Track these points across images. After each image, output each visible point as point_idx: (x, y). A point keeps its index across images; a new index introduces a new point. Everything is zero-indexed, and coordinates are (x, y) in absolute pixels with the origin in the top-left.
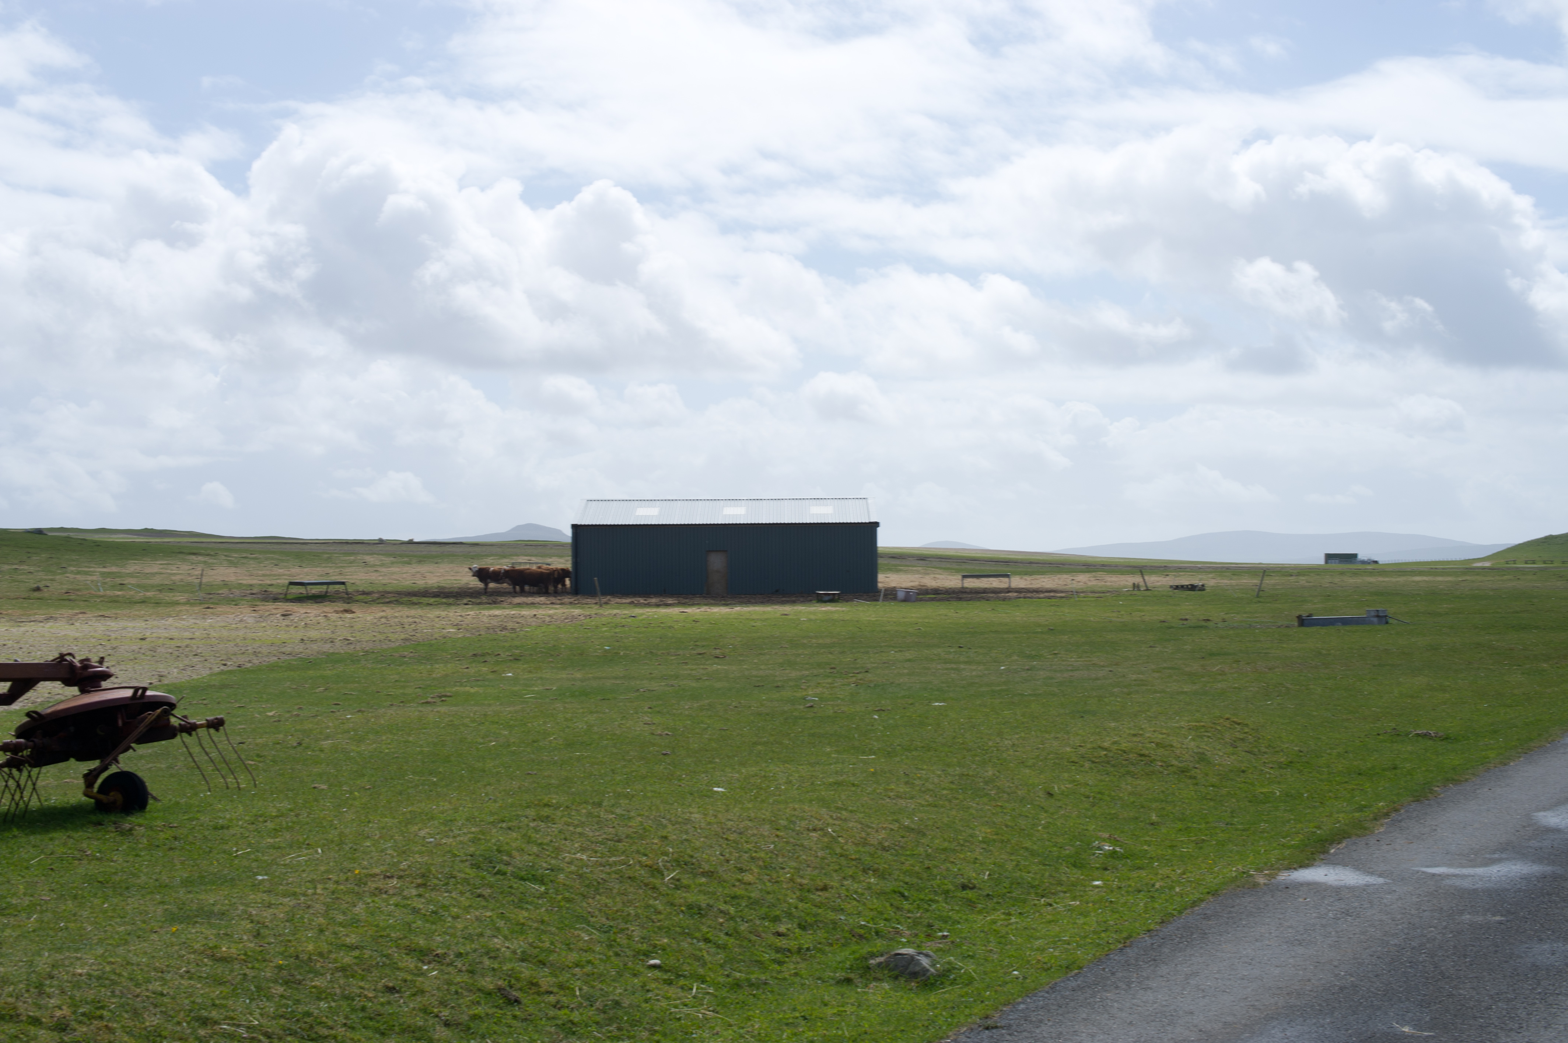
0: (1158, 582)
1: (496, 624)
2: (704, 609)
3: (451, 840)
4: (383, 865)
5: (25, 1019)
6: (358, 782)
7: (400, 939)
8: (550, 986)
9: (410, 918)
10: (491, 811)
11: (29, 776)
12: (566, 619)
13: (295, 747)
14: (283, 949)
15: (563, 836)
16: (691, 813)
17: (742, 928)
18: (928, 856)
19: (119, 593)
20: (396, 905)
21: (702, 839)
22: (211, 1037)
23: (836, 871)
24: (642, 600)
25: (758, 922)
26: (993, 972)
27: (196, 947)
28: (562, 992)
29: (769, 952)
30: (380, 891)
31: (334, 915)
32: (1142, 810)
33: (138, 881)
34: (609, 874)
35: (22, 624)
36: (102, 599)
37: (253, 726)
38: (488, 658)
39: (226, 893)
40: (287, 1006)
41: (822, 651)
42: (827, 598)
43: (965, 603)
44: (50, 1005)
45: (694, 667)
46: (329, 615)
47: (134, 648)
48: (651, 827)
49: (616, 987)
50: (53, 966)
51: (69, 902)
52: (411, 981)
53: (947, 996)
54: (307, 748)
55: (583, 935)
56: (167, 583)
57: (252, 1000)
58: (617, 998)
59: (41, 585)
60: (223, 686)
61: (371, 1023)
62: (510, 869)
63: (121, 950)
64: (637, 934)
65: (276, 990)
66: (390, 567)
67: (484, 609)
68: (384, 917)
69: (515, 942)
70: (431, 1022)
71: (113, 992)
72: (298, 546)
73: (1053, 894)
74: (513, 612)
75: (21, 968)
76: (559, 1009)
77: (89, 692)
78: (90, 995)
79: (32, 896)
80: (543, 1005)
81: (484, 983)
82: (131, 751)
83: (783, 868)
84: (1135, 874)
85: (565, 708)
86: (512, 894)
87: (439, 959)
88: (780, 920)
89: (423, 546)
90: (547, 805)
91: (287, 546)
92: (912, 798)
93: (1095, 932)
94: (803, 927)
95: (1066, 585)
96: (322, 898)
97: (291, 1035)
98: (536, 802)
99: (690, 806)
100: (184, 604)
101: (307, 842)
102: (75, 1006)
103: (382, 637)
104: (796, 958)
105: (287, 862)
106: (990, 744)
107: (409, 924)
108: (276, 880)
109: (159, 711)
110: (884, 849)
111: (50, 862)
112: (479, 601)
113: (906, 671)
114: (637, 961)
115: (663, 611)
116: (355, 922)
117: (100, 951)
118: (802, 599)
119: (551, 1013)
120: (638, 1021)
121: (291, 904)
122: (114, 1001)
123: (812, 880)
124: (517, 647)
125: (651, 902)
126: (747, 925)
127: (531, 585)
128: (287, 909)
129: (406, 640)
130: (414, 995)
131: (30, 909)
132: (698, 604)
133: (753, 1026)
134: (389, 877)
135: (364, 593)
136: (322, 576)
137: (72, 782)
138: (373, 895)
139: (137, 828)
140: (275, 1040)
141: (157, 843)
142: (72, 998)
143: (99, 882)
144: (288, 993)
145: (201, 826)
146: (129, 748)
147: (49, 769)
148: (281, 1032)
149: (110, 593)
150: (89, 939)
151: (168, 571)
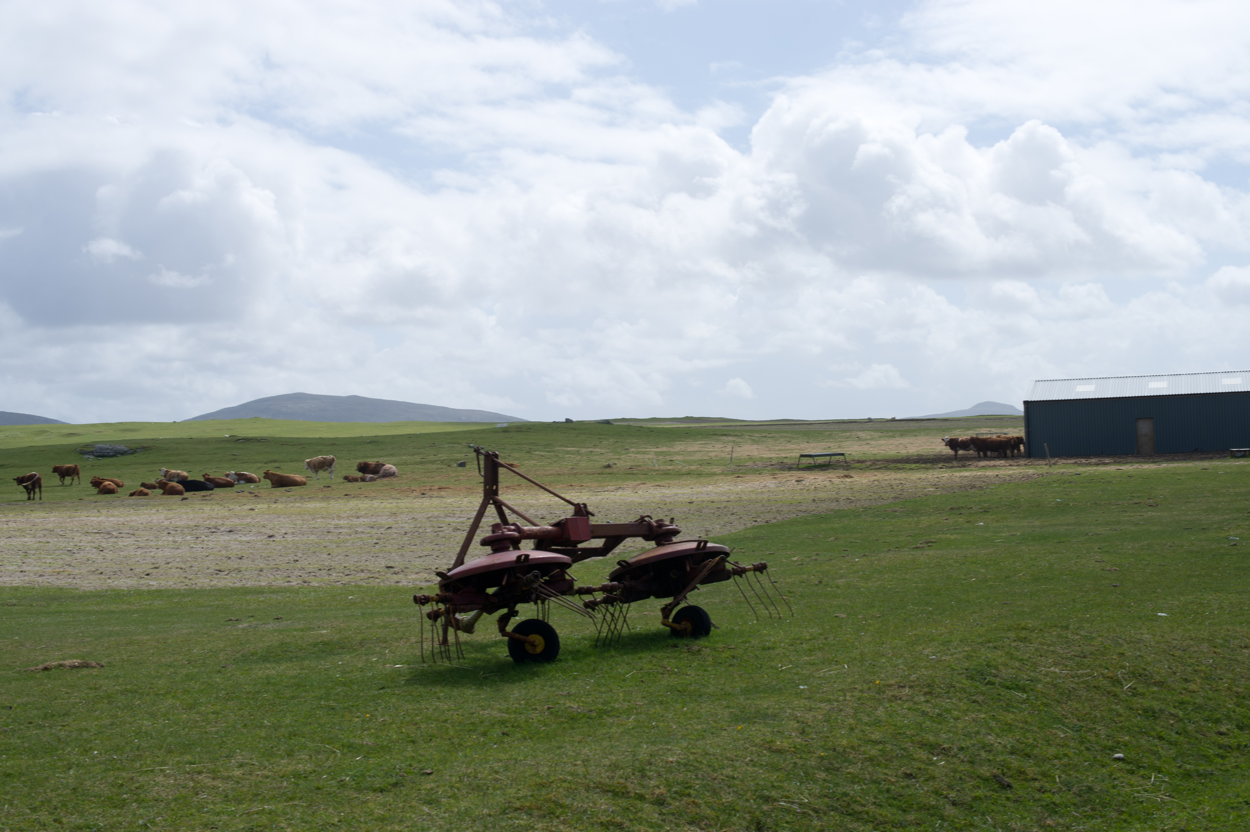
1: (966, 483)
2: (1136, 466)
3: (949, 657)
4: (897, 677)
5: (633, 795)
6: (870, 612)
7: (914, 736)
8: (1035, 774)
9: (920, 719)
10: (979, 634)
11: (621, 611)
12: (1023, 477)
13: (817, 585)
14: (823, 743)
15: (1039, 654)
16: (1142, 634)
17: (1190, 728)
19: (670, 467)
20: (909, 709)
21: (1153, 655)
22: (772, 811)
24: (1084, 461)
25: (1202, 723)
27: (757, 741)
28: (1045, 779)
29: (1214, 748)
30: (896, 698)
31: (861, 717)
33: (708, 690)
34: (1078, 684)
35: (599, 494)
36: (657, 472)
37: (782, 569)
38: (963, 511)
39: (776, 699)
40: (829, 788)
41: (1240, 498)
42: (1239, 454)
44: (651, 785)
45: (1132, 514)
46: (833, 480)
47: (685, 509)
48: (1110, 645)
49: (1088, 776)
50: (651, 755)
51: (657, 706)
52: (924, 769)
54: (827, 585)
55: (1059, 733)
56: (705, 458)
57: (801, 783)
58: (1090, 785)
59: (611, 463)
60: (756, 538)
61: (895, 802)
62: (997, 680)
63: (700, 744)
64: (1103, 732)
65: (820, 775)
66: (878, 440)
67: (955, 471)
68: (900, 719)
69: (1005, 738)
70: (941, 803)
71: (696, 776)
72: (805, 426)
74: (979, 474)
75: (627, 756)
76: (1043, 793)
77: (664, 545)
78: (680, 777)
79: (629, 702)
80: (1030, 789)
81: (982, 771)
82: (696, 590)
83: (1221, 679)
85: (1029, 549)
86: (1001, 700)
87: (945, 752)
88: (1221, 722)
89: (904, 422)
90: (1024, 629)
91: (797, 427)
94: (1240, 728)
96: (850, 704)
97: (833, 810)
98: (1016, 626)
99: (1141, 628)
100: (720, 474)
101: (835, 659)
102: (669, 786)
103: (876, 496)
104: (1236, 753)
105: (822, 675)
107: (921, 724)
108: (814, 689)
109: (718, 558)
111: (640, 675)
112: (951, 465)
114: (1104, 755)
115: (1102, 469)
116: (877, 723)
117: (685, 744)
118: (1218, 456)
119: (1037, 796)
120: (1108, 804)
121: (827, 708)
122: (697, 782)
123: (1246, 688)
124: (985, 502)
125: (1113, 707)
126: (1193, 725)
127: (992, 451)
128: (824, 712)
129: (896, 498)
130: (927, 780)
131: (629, 711)
132: (1130, 462)
133: (1203, 808)
134: (902, 687)
135: (859, 462)
136: (825, 449)
137: (652, 614)
138: (890, 701)
139: (704, 649)
140: (822, 815)
141: (720, 661)
142: (667, 780)
143: (678, 691)
144: (829, 778)
145: (753, 647)
146: (695, 588)
147: (634, 605)
148: (825, 808)
149: (663, 467)
150: (675, 734)
151: (706, 449)
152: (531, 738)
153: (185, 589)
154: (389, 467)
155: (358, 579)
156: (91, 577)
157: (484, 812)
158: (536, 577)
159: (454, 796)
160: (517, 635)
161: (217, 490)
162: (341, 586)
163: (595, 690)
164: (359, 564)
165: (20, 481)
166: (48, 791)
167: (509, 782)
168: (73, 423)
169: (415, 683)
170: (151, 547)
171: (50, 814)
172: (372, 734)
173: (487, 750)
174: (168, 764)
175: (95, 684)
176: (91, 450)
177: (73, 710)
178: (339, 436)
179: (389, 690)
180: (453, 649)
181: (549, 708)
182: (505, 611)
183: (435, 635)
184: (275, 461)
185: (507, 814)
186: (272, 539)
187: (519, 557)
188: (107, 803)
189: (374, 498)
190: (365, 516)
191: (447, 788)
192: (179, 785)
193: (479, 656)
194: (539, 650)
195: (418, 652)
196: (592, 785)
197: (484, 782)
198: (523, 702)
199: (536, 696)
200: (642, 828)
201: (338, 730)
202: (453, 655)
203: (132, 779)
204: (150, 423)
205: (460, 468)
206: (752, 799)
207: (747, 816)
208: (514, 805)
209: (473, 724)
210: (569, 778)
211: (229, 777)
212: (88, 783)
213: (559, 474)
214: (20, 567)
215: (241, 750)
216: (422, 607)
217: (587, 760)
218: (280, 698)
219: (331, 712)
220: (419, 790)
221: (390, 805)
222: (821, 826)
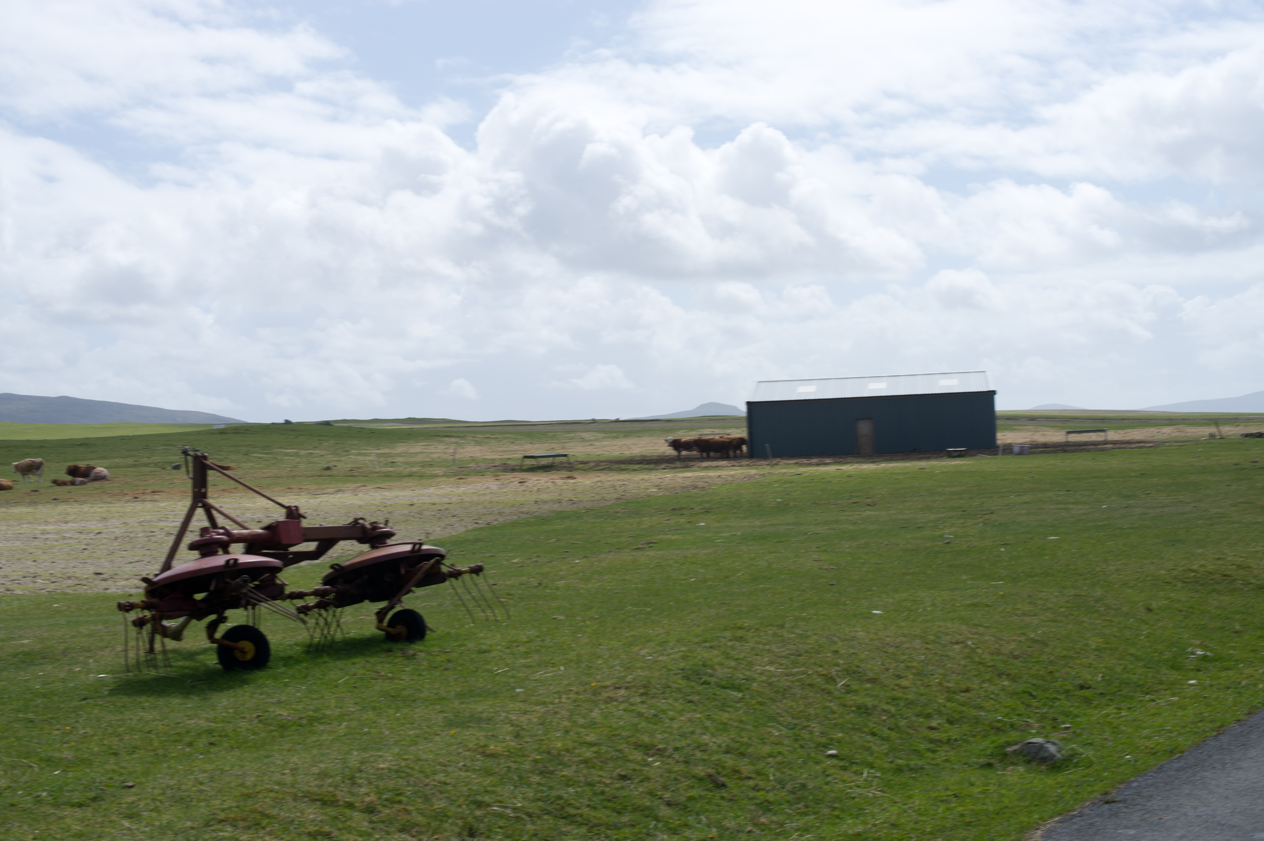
0: (1230, 431)
1: (689, 484)
2: (855, 466)
3: (666, 658)
4: (613, 678)
5: (342, 803)
6: (589, 613)
7: (629, 737)
8: (749, 773)
9: (636, 720)
10: (696, 634)
11: (334, 616)
12: (745, 478)
13: (536, 587)
14: (537, 746)
15: (754, 653)
16: (857, 632)
17: (902, 724)
18: (1051, 662)
19: (391, 469)
20: (625, 710)
21: (867, 653)
22: (485, 816)
23: (976, 676)
24: (805, 461)
25: (914, 719)
26: (1109, 756)
27: (470, 746)
28: (759, 778)
29: (924, 742)
30: (611, 699)
31: (575, 719)
32: (1227, 621)
33: (422, 695)
34: (792, 682)
35: (317, 496)
36: (378, 474)
37: (502, 571)
38: (684, 511)
39: (491, 703)
40: (542, 791)
41: (955, 497)
42: (955, 454)
43: (1070, 454)
44: (361, 793)
45: (851, 513)
46: (556, 481)
47: (405, 512)
48: (825, 643)
49: (802, 773)
50: (362, 762)
51: (370, 712)
52: (639, 771)
53: (1071, 776)
54: (546, 587)
55: (774, 731)
56: (427, 460)
57: (516, 787)
58: (803, 782)
59: (330, 465)
60: (477, 540)
61: (609, 804)
62: (713, 680)
63: (413, 749)
64: (817, 729)
65: (534, 779)
66: (601, 441)
67: (678, 472)
68: (615, 720)
69: (720, 738)
70: (656, 804)
71: (408, 782)
72: (529, 427)
73: (1156, 691)
74: (702, 474)
75: (337, 764)
76: (757, 791)
77: (377, 548)
78: (391, 784)
79: (341, 708)
80: (744, 788)
81: (697, 772)
82: (412, 593)
83: (933, 675)
84: (1223, 674)
85: (748, 549)
86: (716, 700)
87: (660, 753)
88: (932, 717)
89: (628, 423)
90: (740, 628)
91: (520, 427)
92: (1035, 615)
93: (1193, 723)
94: (951, 722)
95: (1152, 437)
96: (566, 706)
97: (546, 814)
98: (732, 626)
99: (855, 625)
100: (442, 476)
101: (552, 662)
102: (380, 793)
103: (598, 497)
104: (946, 747)
105: (537, 678)
106: (1098, 569)
107: (635, 725)
108: (530, 692)
109: (432, 561)
110: (1016, 657)
111: (353, 681)
112: (674, 466)
113: (1024, 512)
114: (818, 752)
115: (822, 469)
116: (592, 725)
117: (396, 750)
118: (935, 456)
119: (752, 794)
120: (821, 800)
121: (543, 710)
122: (409, 789)
123: (956, 684)
124: (707, 502)
125: (827, 704)
126: (906, 721)
127: (714, 451)
128: (539, 715)
129: (618, 499)
130: (642, 781)
131: (341, 718)
132: (850, 462)
133: (913, 803)
134: (618, 688)
135: (583, 463)
136: (548, 450)
137: (366, 618)
138: (606, 702)
139: (418, 653)
140: (535, 819)
141: (435, 665)
142: (377, 787)
143: (392, 696)
144: (543, 781)
145: (468, 650)
146: (410, 591)
147: (349, 609)
148: (539, 812)
149: (384, 469)
150: (388, 741)
151: (428, 451)
152: (238, 748)
154: (101, 470)
155: (64, 586)
157: (187, 825)
158: (246, 581)
159: (156, 810)
160: (226, 642)
162: (47, 594)
163: (306, 697)
164: (65, 571)
167: (214, 793)
169: (120, 693)
172: (72, 747)
173: (192, 761)
178: (48, 438)
179: (90, 701)
180: (160, 657)
181: (258, 716)
182: (213, 617)
183: (141, 643)
185: (211, 826)
187: (228, 561)
189: (85, 502)
190: (74, 521)
191: (149, 801)
193: (187, 663)
194: (249, 656)
195: (122, 661)
196: (300, 794)
197: (188, 793)
198: (231, 711)
199: (244, 704)
200: (352, 837)
201: (36, 743)
202: (160, 663)
205: (175, 471)
206: (465, 804)
207: (460, 822)
208: (219, 817)
209: (178, 734)
210: (276, 787)
213: (277, 477)
216: (127, 615)
217: (296, 769)
219: (30, 725)
220: (120, 804)
221: (89, 820)
222: (535, 830)
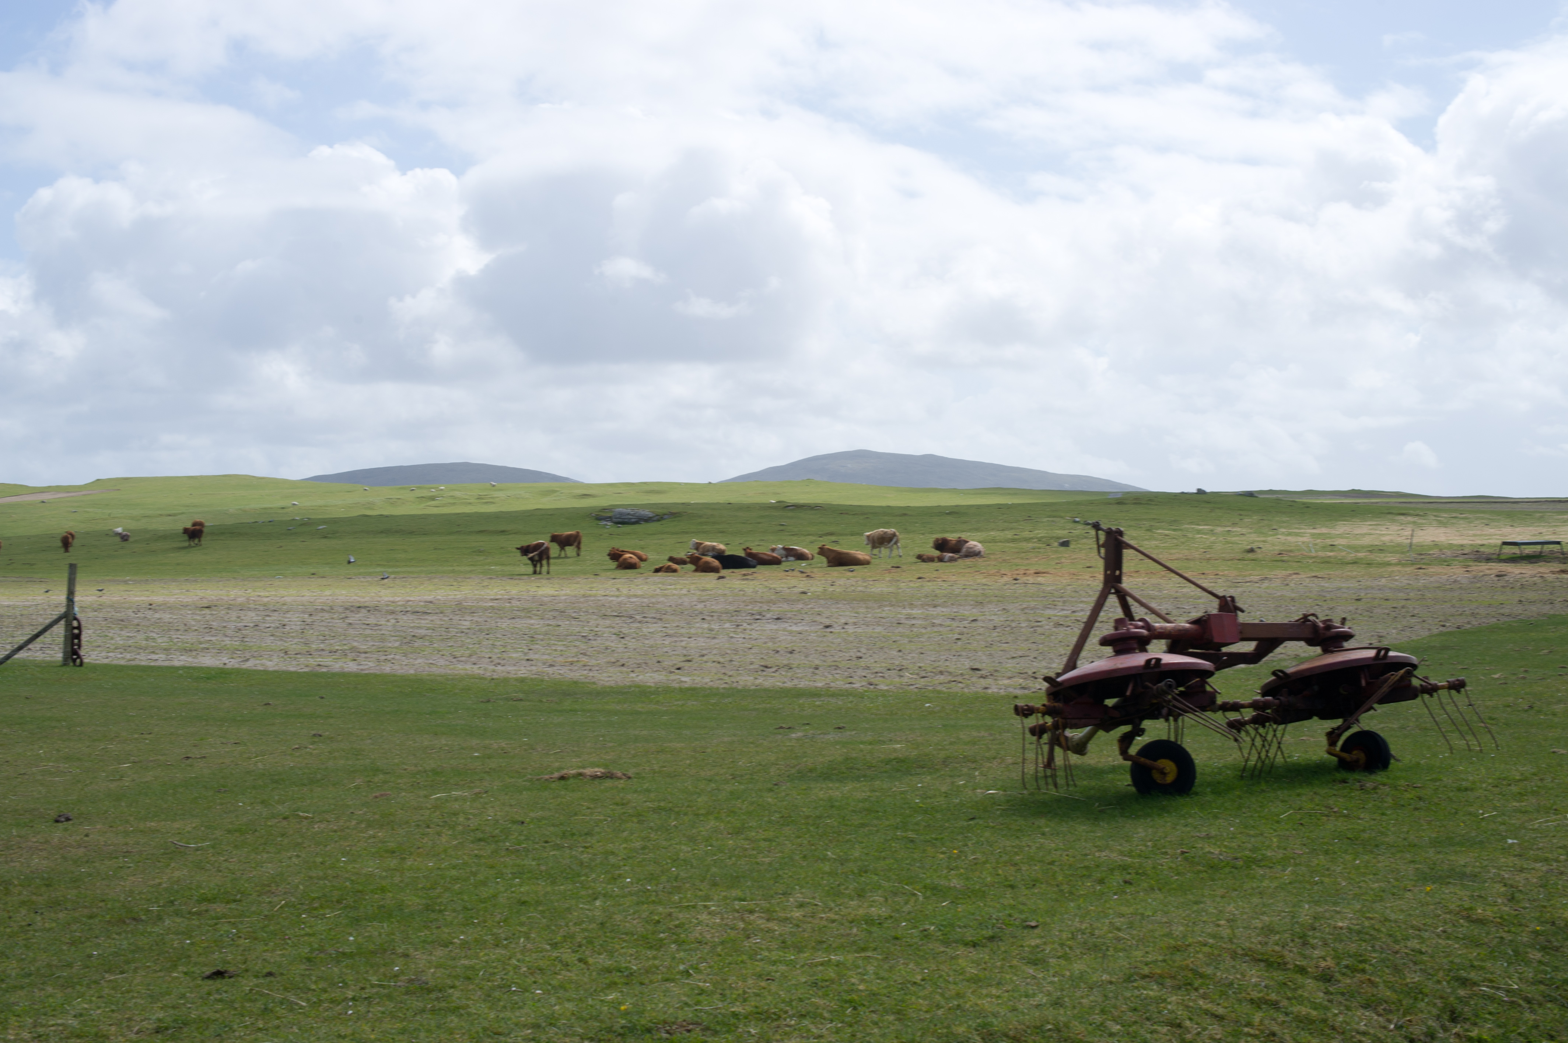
5: (1292, 967)
11: (1275, 734)
13: (1526, 711)
14: (1538, 914)
19: (1331, 554)
22: (1471, 998)
27: (1451, 907)
33: (1387, 840)
35: (1238, 585)
36: (1314, 560)
37: (1482, 688)
39: (1477, 855)
40: (1546, 973)
44: (1315, 956)
46: (1545, 575)
47: (1351, 608)
50: (1315, 918)
51: (1321, 857)
54: (1539, 712)
56: (1377, 543)
57: (1510, 964)
59: (1254, 546)
60: (1444, 648)
63: (1378, 906)
65: (1534, 955)
71: (1373, 947)
72: (1509, 505)
75: (1284, 918)
77: (1332, 652)
78: (1353, 948)
79: (1285, 849)
82: (1372, 711)
91: (1498, 505)
97: (1550, 1001)
100: (1396, 565)
101: (1555, 807)
102: (1338, 958)
105: (1536, 826)
108: (1526, 844)
109: (1402, 671)
111: (1299, 816)
117: (1358, 906)
121: (1544, 869)
122: (1374, 955)
128: (1540, 874)
131: (1285, 861)
136: (1534, 535)
137: (1312, 740)
139: (1381, 787)
140: (1536, 1007)
141: (1402, 803)
142: (1335, 950)
143: (1348, 838)
144: (1546, 959)
145: (1445, 787)
146: (1371, 708)
147: (1290, 726)
148: (1540, 998)
149: (1321, 554)
150: (1345, 893)
151: (1378, 532)
152: (1160, 889)
153: (724, 688)
154: (974, 544)
155: (937, 682)
156: (611, 669)
157: (1104, 978)
158: (1170, 686)
159: (1065, 957)
160: (1142, 759)
161: (761, 569)
162: (916, 690)
163: (1241, 833)
164: (937, 664)
165: (525, 550)
166: (571, 924)
167: (1134, 942)
168: (586, 481)
169: (1014, 814)
170: (682, 635)
171: (574, 952)
172: (961, 875)
173: (1106, 902)
174: (712, 899)
175: (622, 799)
176: (609, 515)
177: (597, 829)
178: (911, 505)
179: (981, 822)
180: (1061, 773)
181: (1183, 853)
182: (1126, 729)
183: (1040, 757)
184: (831, 534)
185: (1132, 982)
186: (829, 630)
187: (1148, 661)
188: (641, 943)
189: (955, 583)
190: (944, 605)
191: (1056, 946)
192: (726, 925)
193: (1093, 783)
194: (1170, 779)
195: (1016, 775)
196: (1240, 951)
197: (1102, 940)
198: (1149, 844)
199: (1166, 837)
201: (919, 867)
202: (1061, 781)
203: (670, 915)
204: (680, 484)
205: (1062, 549)
206: (1445, 980)
207: (1438, 1002)
208: (1142, 972)
209: (1086, 868)
210: (1211, 941)
211: (787, 919)
212: (618, 917)
213: (1187, 559)
214: (525, 654)
215: (802, 887)
216: (1025, 720)
217: (1233, 920)
218: (846, 825)
219: (910, 845)
220: (1022, 946)
221: (985, 963)
222: (1535, 1020)
